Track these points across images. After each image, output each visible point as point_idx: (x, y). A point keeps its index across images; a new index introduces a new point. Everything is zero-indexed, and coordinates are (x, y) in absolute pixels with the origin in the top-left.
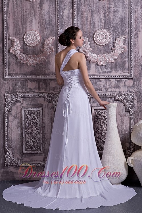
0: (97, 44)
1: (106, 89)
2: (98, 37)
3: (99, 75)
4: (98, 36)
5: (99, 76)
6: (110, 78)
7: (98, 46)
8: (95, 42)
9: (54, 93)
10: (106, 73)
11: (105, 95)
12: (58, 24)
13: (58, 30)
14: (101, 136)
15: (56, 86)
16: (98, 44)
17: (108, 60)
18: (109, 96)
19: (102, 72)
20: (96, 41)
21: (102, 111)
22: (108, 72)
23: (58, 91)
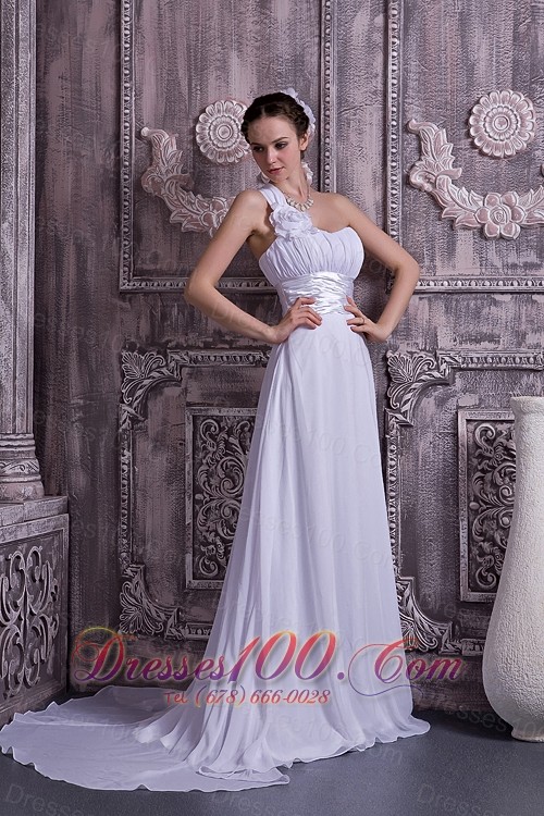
0: (482, 153)
1: (520, 337)
2: (487, 125)
3: (489, 280)
4: (488, 119)
5: (487, 283)
6: (534, 289)
7: (486, 159)
8: (473, 146)
10: (519, 271)
11: (514, 359)
12: (328, 72)
13: (328, 99)
14: (494, 527)
16: (485, 151)
17: (524, 215)
18: (528, 366)
19: (499, 265)
20: (476, 141)
21: (500, 427)
22: (528, 266)
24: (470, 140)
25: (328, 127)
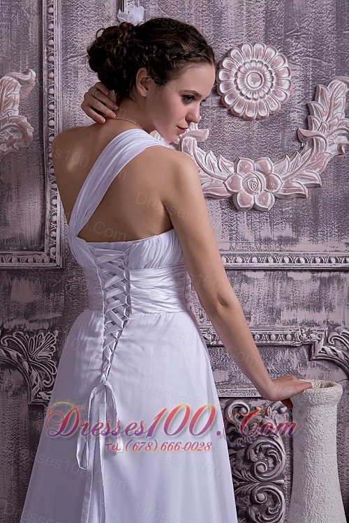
0: (231, 113)
1: (274, 313)
2: (238, 81)
3: (241, 256)
4: (239, 74)
5: (239, 259)
6: (292, 266)
7: (236, 120)
8: (222, 104)
9: (31, 327)
10: (273, 246)
11: (270, 336)
12: (51, 10)
13: (51, 42)
14: (248, 503)
15: (38, 298)
16: (237, 110)
17: (281, 184)
18: (285, 343)
19: (251, 239)
20: (226, 99)
21: (253, 403)
22: (283, 240)
23: (49, 321)
24: (218, 98)
25: (52, 75)
